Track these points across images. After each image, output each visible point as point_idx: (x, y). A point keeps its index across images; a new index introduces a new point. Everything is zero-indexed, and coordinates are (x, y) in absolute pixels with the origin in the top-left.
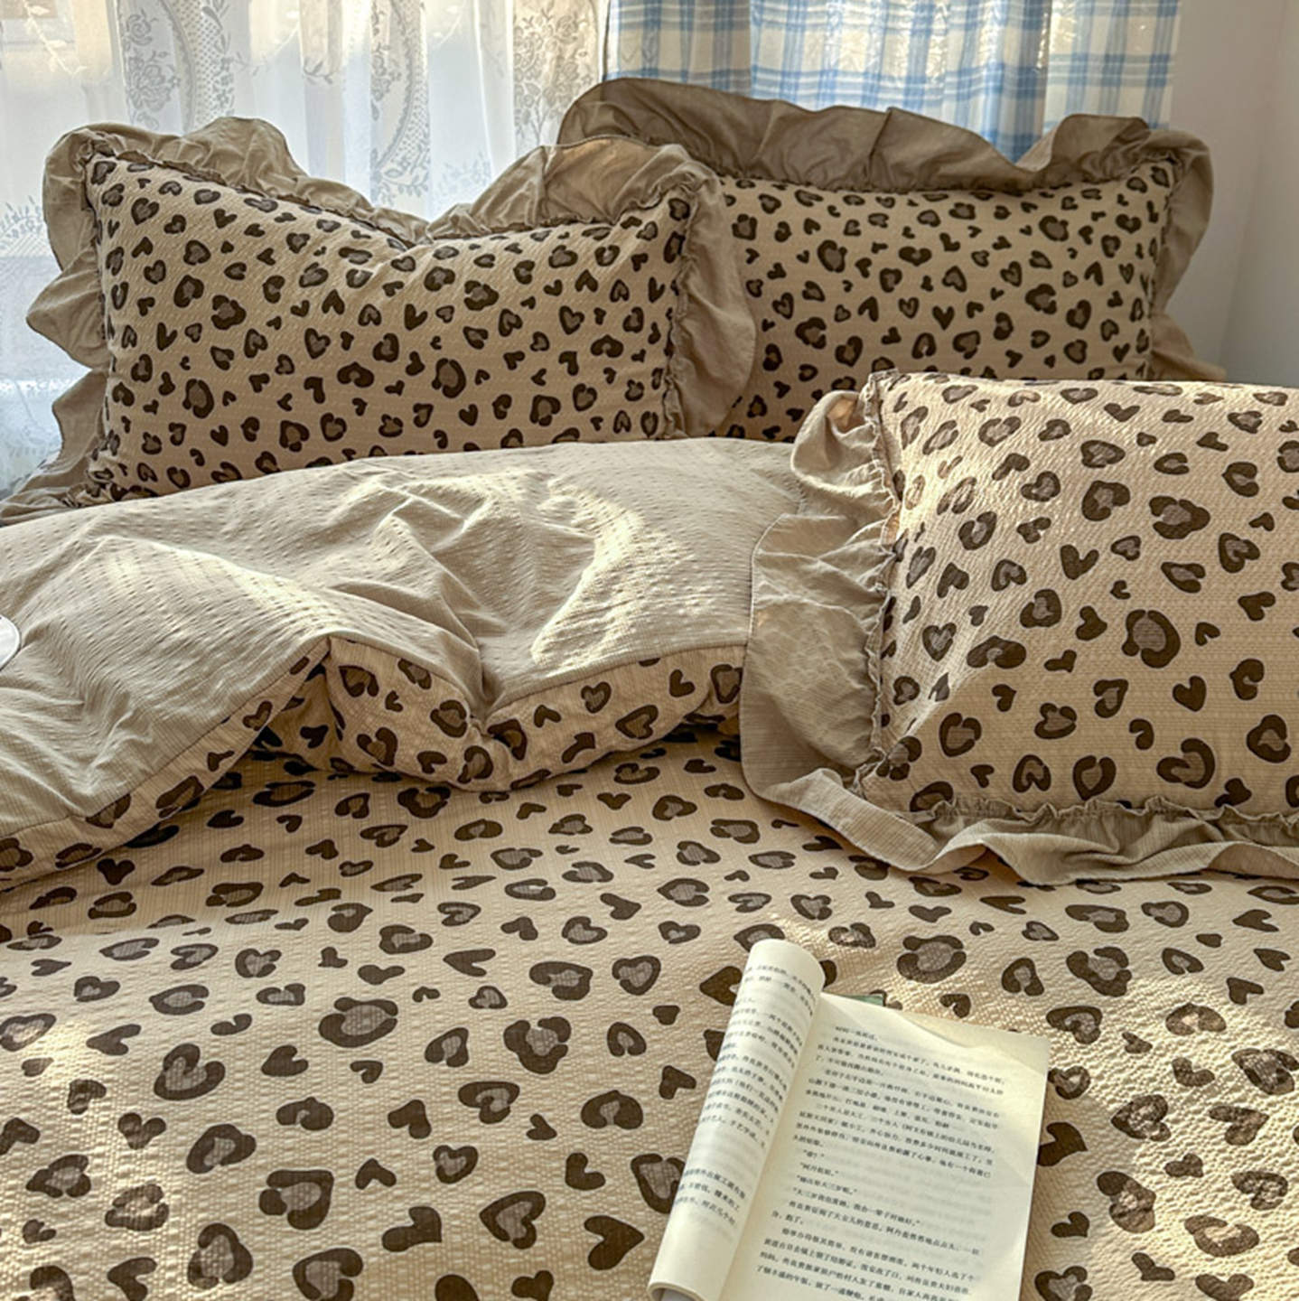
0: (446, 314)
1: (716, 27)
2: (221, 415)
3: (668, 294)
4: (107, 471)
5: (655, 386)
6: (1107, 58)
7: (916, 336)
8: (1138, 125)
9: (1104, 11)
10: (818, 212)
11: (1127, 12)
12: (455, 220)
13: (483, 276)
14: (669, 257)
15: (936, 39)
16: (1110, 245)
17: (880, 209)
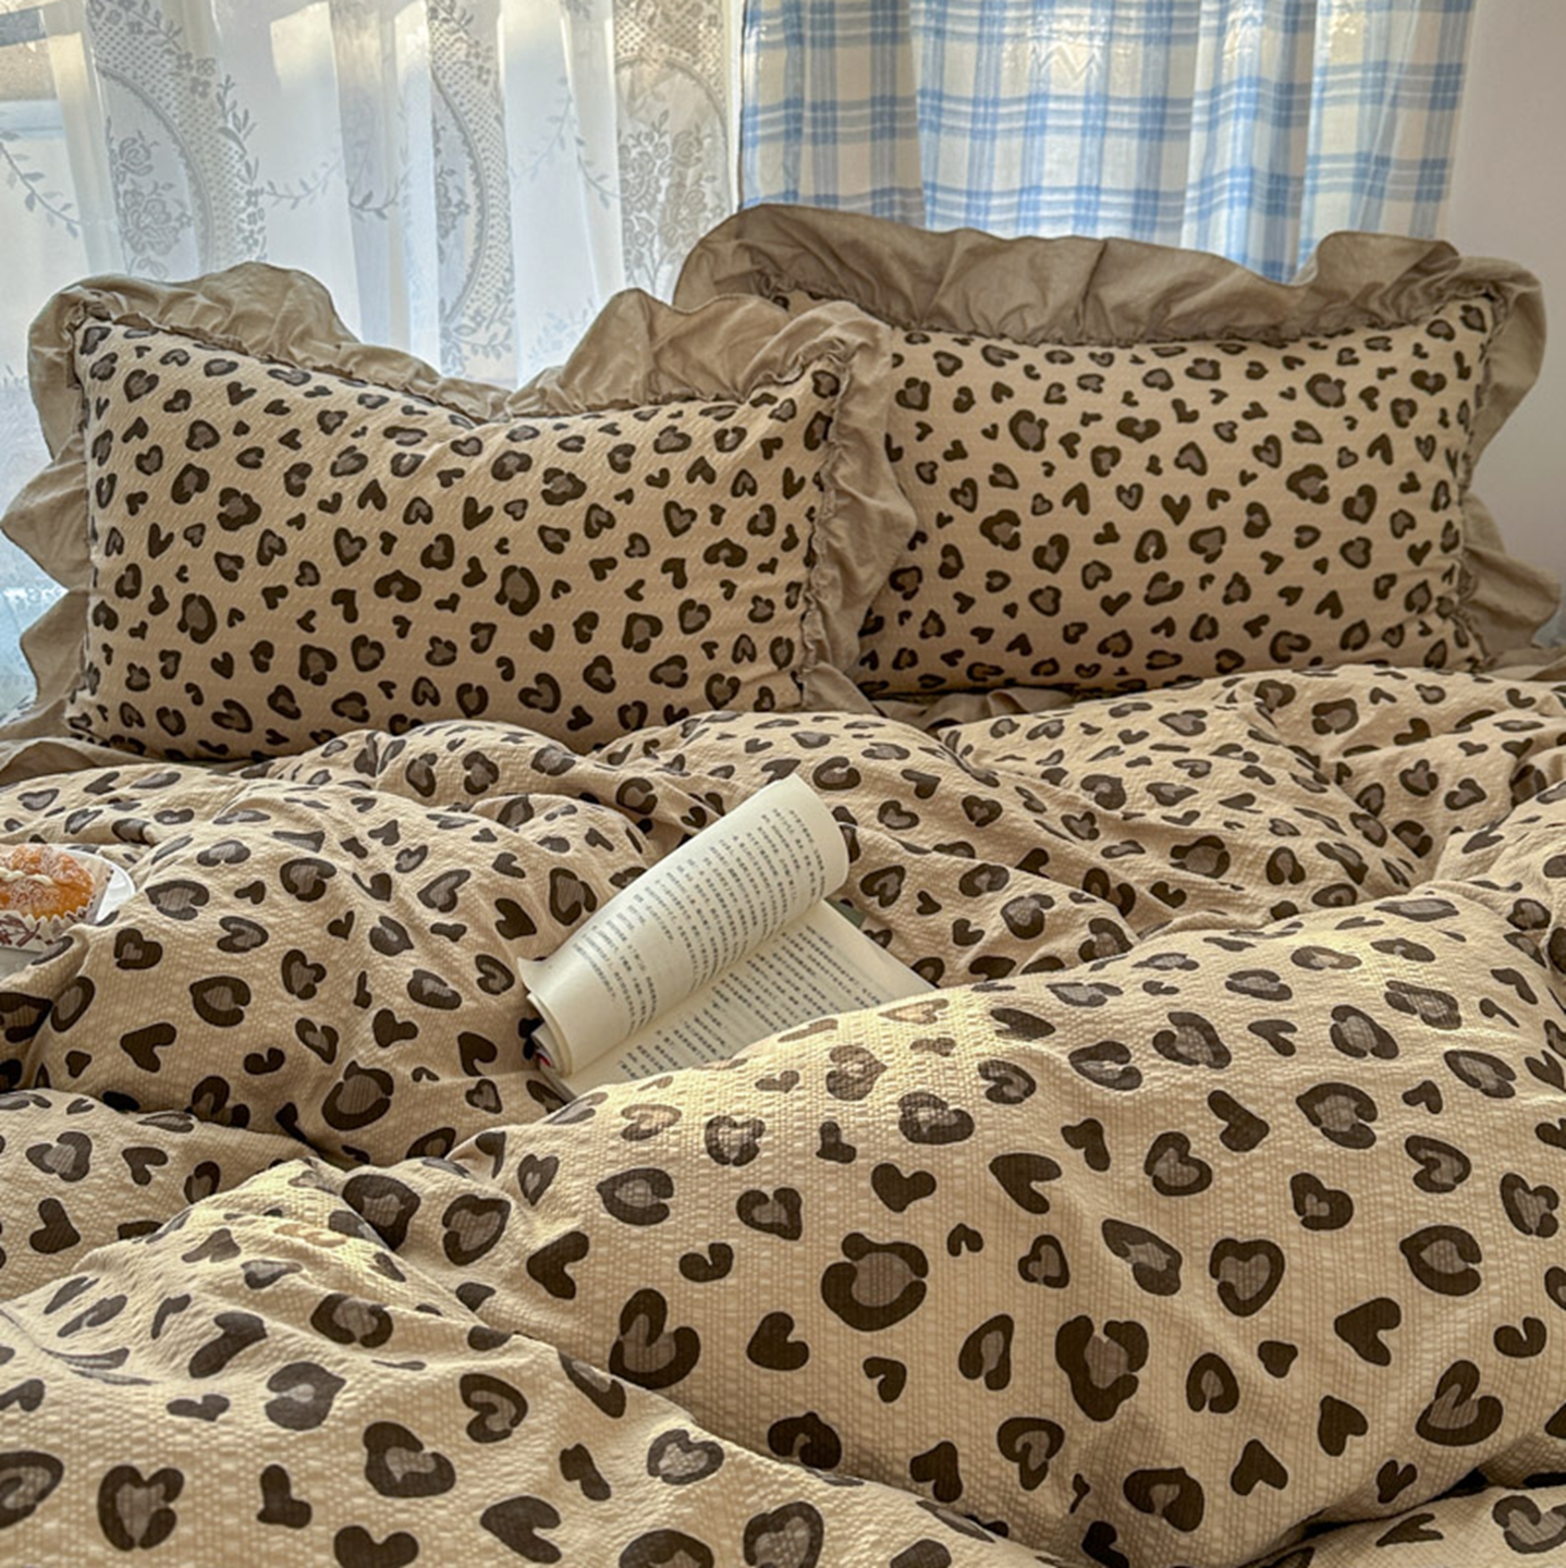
0: (516, 509)
1: (874, 136)
3: (810, 489)
5: (790, 605)
7: (1140, 533)
8: (1442, 254)
10: (1011, 374)
12: (540, 393)
13: (567, 462)
14: (811, 443)
16: (1403, 411)
17: (1094, 368)
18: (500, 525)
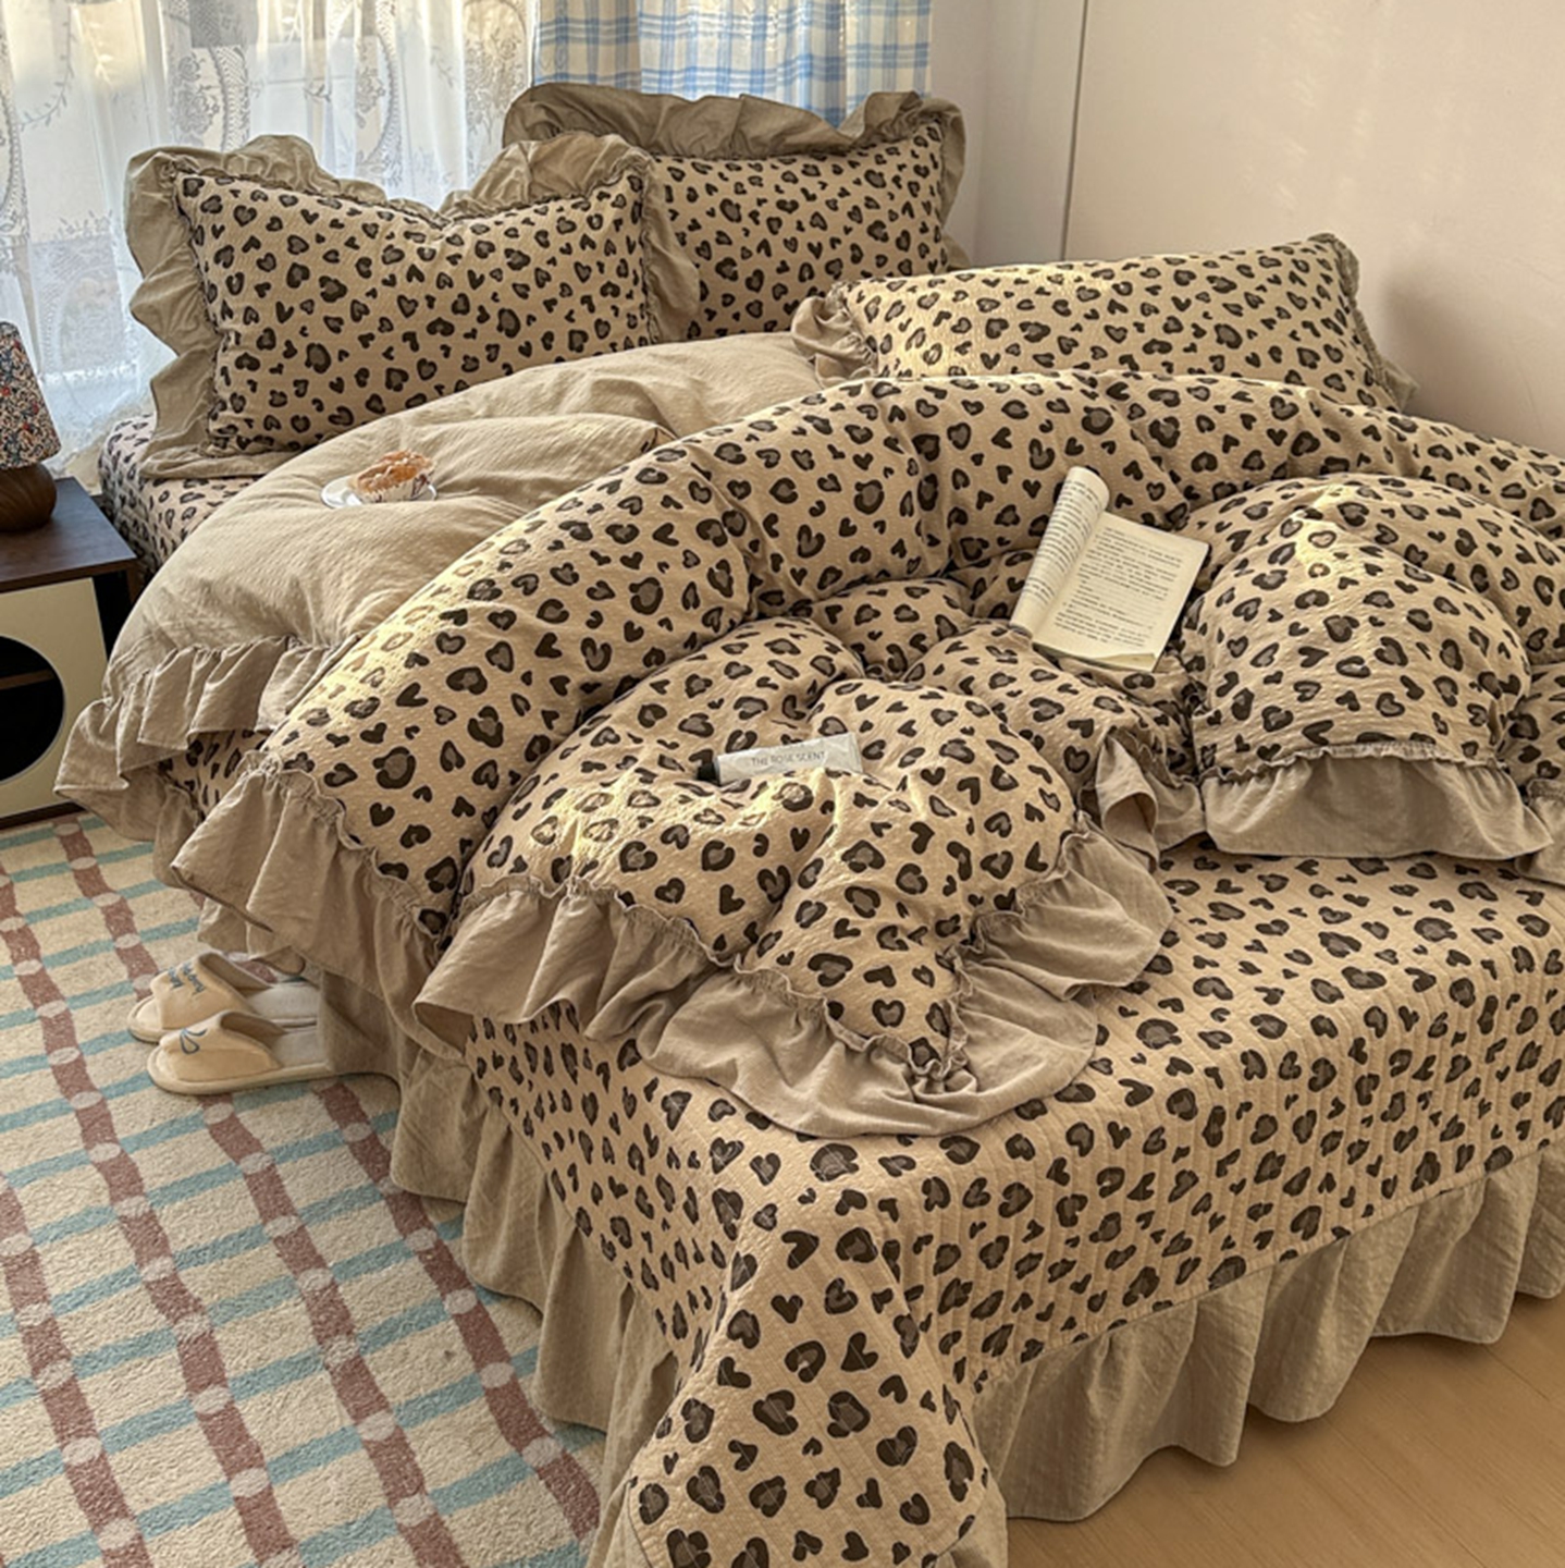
0: (497, 274)
1: (618, 41)
2: (336, 370)
3: (639, 246)
4: (231, 427)
6: (885, 47)
7: (799, 265)
8: (912, 99)
9: (878, 12)
10: (712, 178)
11: (896, 13)
13: (513, 244)
14: (635, 220)
15: (770, 41)
16: (914, 188)
17: (754, 173)
18: (491, 285)
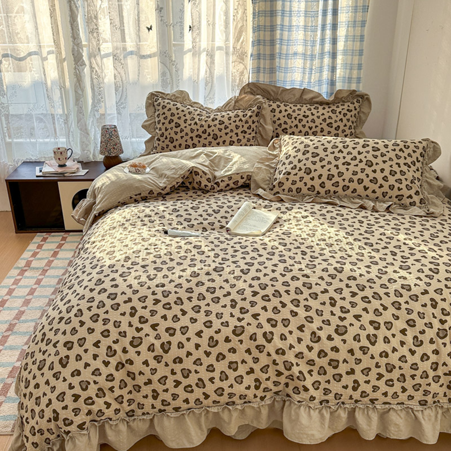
0: (215, 126)
2: (175, 143)
3: (256, 123)
5: (253, 139)
6: (348, 78)
7: (305, 131)
8: (354, 91)
10: (288, 108)
11: (352, 69)
12: (218, 109)
13: (222, 119)
14: (257, 116)
15: (313, 75)
16: (345, 115)
17: (300, 107)
18: (213, 128)
